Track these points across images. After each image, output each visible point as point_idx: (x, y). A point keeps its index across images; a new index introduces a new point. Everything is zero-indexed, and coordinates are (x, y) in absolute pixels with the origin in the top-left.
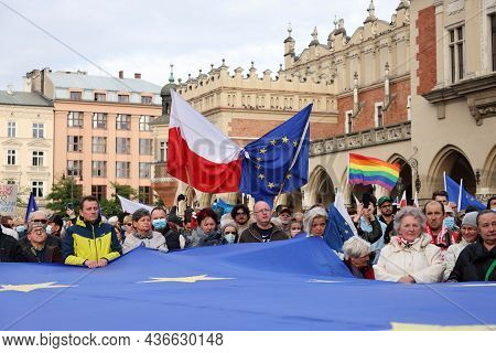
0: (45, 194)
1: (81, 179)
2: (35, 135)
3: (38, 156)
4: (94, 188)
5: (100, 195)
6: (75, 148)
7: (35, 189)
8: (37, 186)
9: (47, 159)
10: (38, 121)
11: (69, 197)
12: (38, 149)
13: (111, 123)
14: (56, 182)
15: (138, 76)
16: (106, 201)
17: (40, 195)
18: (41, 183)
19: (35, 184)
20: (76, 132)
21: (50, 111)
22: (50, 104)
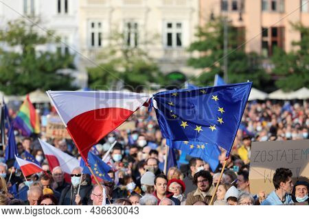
0: (186, 42)
1: (241, 19)
4: (264, 32)
5: (274, 43)
7: (170, 35)
8: (174, 31)
11: (222, 47)
14: (203, 23)
16: (283, 53)
17: (179, 43)
18: (179, 25)
19: (170, 25)
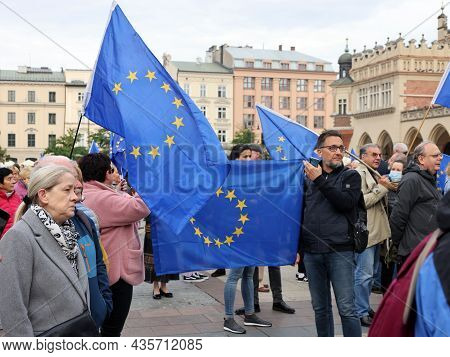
2: (220, 95)
3: (222, 111)
6: (249, 104)
9: (229, 113)
10: (222, 85)
12: (222, 106)
13: (276, 86)
15: (293, 48)
20: (250, 93)
21: (230, 77)
22: (230, 71)
